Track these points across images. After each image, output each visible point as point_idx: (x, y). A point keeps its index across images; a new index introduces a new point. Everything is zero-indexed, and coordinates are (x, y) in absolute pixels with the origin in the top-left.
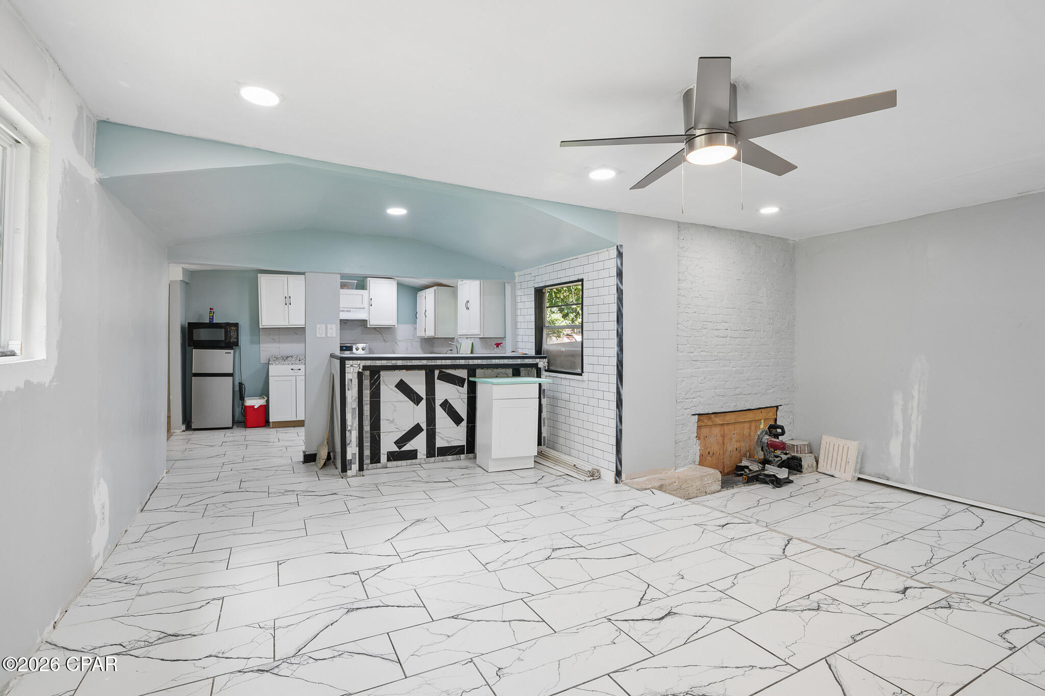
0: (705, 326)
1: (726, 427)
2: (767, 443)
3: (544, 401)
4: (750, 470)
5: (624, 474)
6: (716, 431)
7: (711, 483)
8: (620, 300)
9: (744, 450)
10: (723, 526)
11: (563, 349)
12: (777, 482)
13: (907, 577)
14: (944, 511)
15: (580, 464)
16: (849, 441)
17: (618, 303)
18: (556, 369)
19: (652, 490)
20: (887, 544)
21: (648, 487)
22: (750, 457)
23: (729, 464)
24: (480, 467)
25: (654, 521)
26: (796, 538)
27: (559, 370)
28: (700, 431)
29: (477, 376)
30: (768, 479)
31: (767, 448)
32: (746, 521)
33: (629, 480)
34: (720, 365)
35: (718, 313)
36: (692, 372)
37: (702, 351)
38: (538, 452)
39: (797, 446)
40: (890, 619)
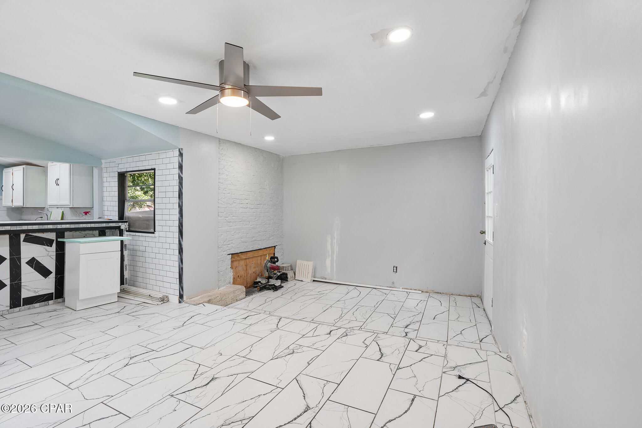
0: (235, 202)
1: (248, 260)
2: (270, 267)
3: (126, 253)
4: (261, 283)
5: (185, 296)
6: (242, 263)
7: (240, 294)
8: (181, 183)
9: (258, 272)
10: (246, 318)
11: (140, 216)
12: (275, 288)
13: (331, 326)
14: (346, 291)
15: (153, 293)
16: (309, 262)
17: (179, 186)
18: (135, 230)
19: (203, 304)
20: (325, 311)
21: (201, 303)
22: (261, 276)
23: (250, 281)
24: (68, 308)
25: (204, 323)
26: (283, 317)
27: (137, 230)
28: (233, 264)
29: (65, 237)
30: (270, 287)
31: (270, 270)
32: (258, 313)
33: (189, 300)
34: (244, 224)
35: (242, 194)
36: (228, 229)
37: (233, 216)
38: (120, 289)
39: (285, 267)
40: (323, 349)
